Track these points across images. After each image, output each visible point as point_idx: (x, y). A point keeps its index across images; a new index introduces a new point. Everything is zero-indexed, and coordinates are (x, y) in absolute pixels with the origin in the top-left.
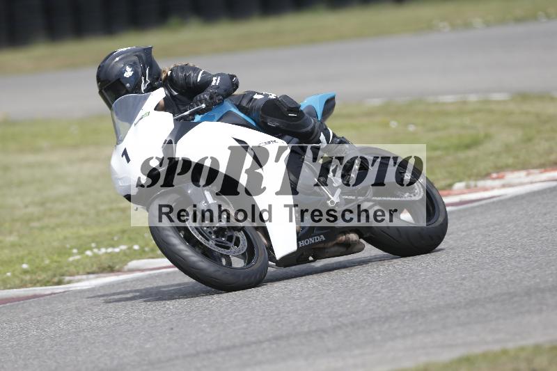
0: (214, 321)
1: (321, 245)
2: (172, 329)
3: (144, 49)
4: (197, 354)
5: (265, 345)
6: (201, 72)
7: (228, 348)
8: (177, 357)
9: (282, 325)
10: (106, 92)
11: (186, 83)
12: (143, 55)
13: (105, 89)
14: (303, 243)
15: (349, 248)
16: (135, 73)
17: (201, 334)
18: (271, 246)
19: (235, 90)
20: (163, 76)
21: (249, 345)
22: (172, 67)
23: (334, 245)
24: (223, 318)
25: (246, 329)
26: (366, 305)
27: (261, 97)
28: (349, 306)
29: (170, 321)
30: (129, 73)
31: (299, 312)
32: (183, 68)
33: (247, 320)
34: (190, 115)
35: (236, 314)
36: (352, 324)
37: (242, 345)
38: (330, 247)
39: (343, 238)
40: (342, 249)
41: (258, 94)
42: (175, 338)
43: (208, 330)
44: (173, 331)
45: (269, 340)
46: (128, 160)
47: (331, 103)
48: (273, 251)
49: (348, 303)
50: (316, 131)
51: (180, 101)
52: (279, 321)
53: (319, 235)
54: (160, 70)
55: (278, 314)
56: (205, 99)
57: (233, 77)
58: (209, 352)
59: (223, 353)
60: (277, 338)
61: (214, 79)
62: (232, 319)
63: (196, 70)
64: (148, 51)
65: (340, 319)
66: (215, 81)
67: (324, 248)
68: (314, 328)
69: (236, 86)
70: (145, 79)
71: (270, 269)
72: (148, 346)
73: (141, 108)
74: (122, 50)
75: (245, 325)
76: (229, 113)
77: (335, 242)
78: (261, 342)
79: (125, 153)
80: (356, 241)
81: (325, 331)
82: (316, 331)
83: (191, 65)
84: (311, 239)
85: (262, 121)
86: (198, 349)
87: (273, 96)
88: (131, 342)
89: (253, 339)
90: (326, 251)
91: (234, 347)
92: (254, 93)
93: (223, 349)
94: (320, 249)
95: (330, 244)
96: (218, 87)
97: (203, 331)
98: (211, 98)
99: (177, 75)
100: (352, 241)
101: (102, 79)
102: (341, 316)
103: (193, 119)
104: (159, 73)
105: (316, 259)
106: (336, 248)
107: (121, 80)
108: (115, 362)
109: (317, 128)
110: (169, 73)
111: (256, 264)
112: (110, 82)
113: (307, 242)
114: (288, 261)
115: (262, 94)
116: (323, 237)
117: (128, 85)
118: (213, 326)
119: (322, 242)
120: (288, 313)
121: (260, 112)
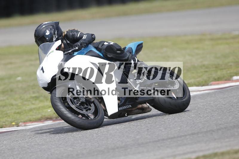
0: (166, 126)
1: (130, 109)
2: (148, 130)
3: (55, 23)
4: (159, 141)
5: (188, 137)
6: (80, 33)
7: (172, 138)
8: (150, 142)
9: (195, 128)
10: (39, 41)
11: (73, 38)
12: (55, 25)
13: (38, 40)
14: (121, 108)
15: (144, 110)
16: (51, 33)
17: (161, 132)
18: (106, 110)
19: (94, 41)
20: (64, 34)
21: (181, 137)
22: (68, 30)
23: (136, 109)
24: (170, 125)
25: (180, 130)
26: (231, 120)
27: (107, 43)
28: (224, 120)
29: (147, 126)
30: (48, 33)
31: (203, 123)
32: (72, 31)
33: (180, 126)
34: (72, 52)
35: (175, 123)
36: (225, 128)
37: (178, 137)
38: (134, 110)
39: (140, 106)
40: (140, 111)
41: (107, 42)
42: (149, 134)
43: (163, 130)
44: (148, 131)
45: (189, 135)
46: (43, 72)
47: (141, 46)
48: (107, 112)
49: (223, 119)
50: (129, 59)
51: (70, 45)
52: (194, 127)
53: (129, 105)
54: (62, 32)
55: (194, 124)
56: (78, 45)
57: (92, 35)
58: (163, 140)
59: (169, 140)
60: (193, 134)
61: (84, 36)
62: (174, 126)
63: (77, 32)
64: (57, 24)
65: (220, 126)
66: (84, 37)
67: (132, 111)
68: (209, 130)
69: (94, 39)
70: (55, 36)
71: (105, 120)
72: (138, 137)
73: (50, 49)
74: (45, 23)
75: (179, 128)
76: (91, 51)
77: (136, 108)
78: (186, 136)
79: (42, 69)
80: (146, 107)
81: (213, 131)
82: (210, 131)
83: (76, 29)
84: (125, 107)
85: (106, 55)
86: (159, 138)
87: (112, 43)
88: (131, 135)
89: (183, 134)
90: (133, 112)
91: (174, 137)
92: (104, 42)
93: (170, 138)
94: (130, 111)
95: (134, 109)
96: (85, 40)
97: (161, 131)
98: (81, 45)
99: (69, 34)
100: (145, 107)
101: (37, 35)
102: (220, 124)
103: (73, 54)
104: (62, 33)
105: (128, 115)
106: (137, 111)
107: (44, 36)
108: (124, 144)
109: (130, 58)
110: (66, 33)
111: (98, 118)
112: (40, 37)
113: (123, 108)
114: (114, 116)
115: (108, 42)
116: (130, 106)
117: (47, 38)
118: (165, 129)
119: (130, 108)
120: (198, 123)
121: (104, 51)
